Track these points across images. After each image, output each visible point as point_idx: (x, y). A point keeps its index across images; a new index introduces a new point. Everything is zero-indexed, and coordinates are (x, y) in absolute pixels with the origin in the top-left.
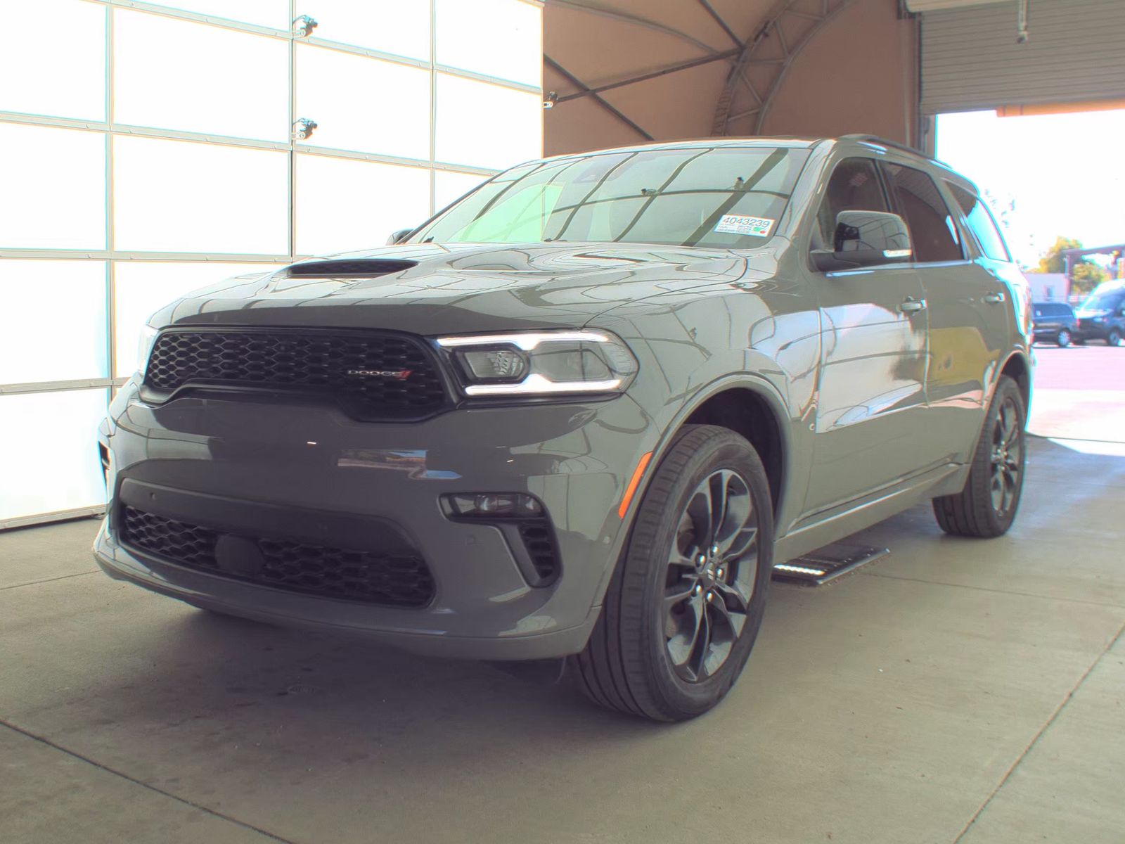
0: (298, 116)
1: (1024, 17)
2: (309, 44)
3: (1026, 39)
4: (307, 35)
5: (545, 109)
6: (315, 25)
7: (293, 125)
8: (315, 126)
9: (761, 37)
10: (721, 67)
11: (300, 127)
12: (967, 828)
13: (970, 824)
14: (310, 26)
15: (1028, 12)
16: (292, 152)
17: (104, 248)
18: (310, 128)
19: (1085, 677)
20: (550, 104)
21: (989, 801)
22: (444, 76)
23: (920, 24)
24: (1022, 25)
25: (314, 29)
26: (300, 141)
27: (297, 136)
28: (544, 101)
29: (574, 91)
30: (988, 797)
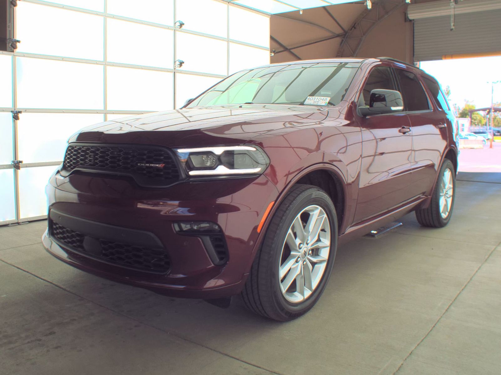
0: (177, 59)
1: (453, 21)
2: (181, 31)
3: (454, 29)
4: (180, 28)
5: (271, 56)
6: (183, 24)
7: (175, 62)
8: (183, 63)
9: (353, 28)
10: (338, 40)
11: (178, 63)
12: (432, 329)
13: (433, 328)
14: (181, 25)
15: (454, 19)
16: (174, 72)
17: (103, 109)
18: (181, 64)
19: (477, 271)
20: (273, 54)
21: (440, 319)
22: (233, 44)
23: (413, 24)
24: (452, 24)
25: (183, 26)
26: (178, 68)
27: (177, 66)
28: (271, 53)
29: (282, 49)
30: (440, 317)
